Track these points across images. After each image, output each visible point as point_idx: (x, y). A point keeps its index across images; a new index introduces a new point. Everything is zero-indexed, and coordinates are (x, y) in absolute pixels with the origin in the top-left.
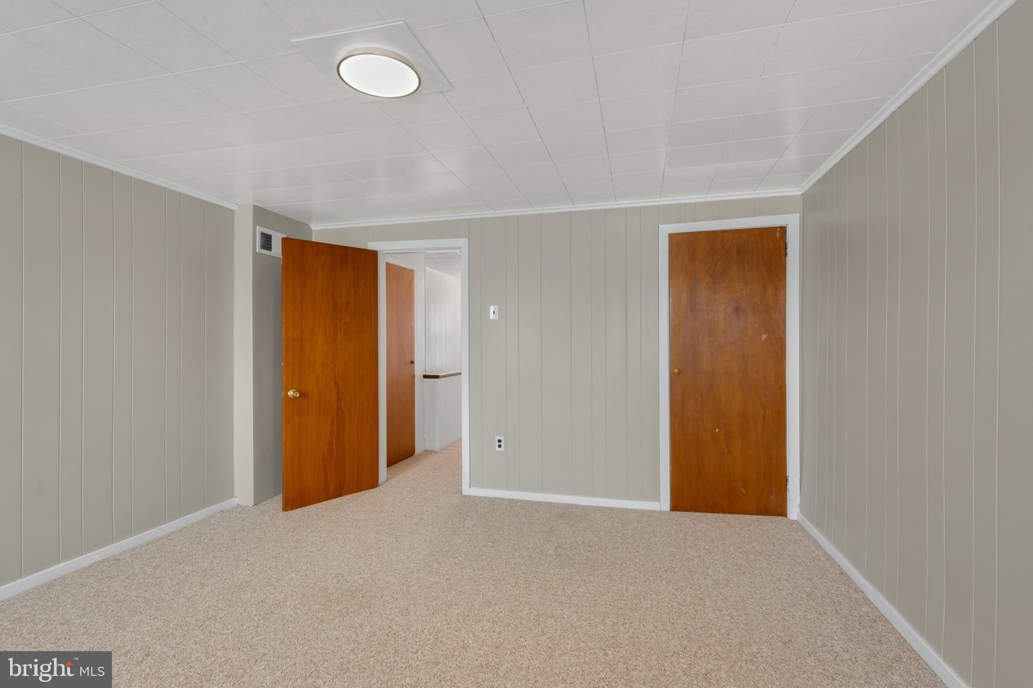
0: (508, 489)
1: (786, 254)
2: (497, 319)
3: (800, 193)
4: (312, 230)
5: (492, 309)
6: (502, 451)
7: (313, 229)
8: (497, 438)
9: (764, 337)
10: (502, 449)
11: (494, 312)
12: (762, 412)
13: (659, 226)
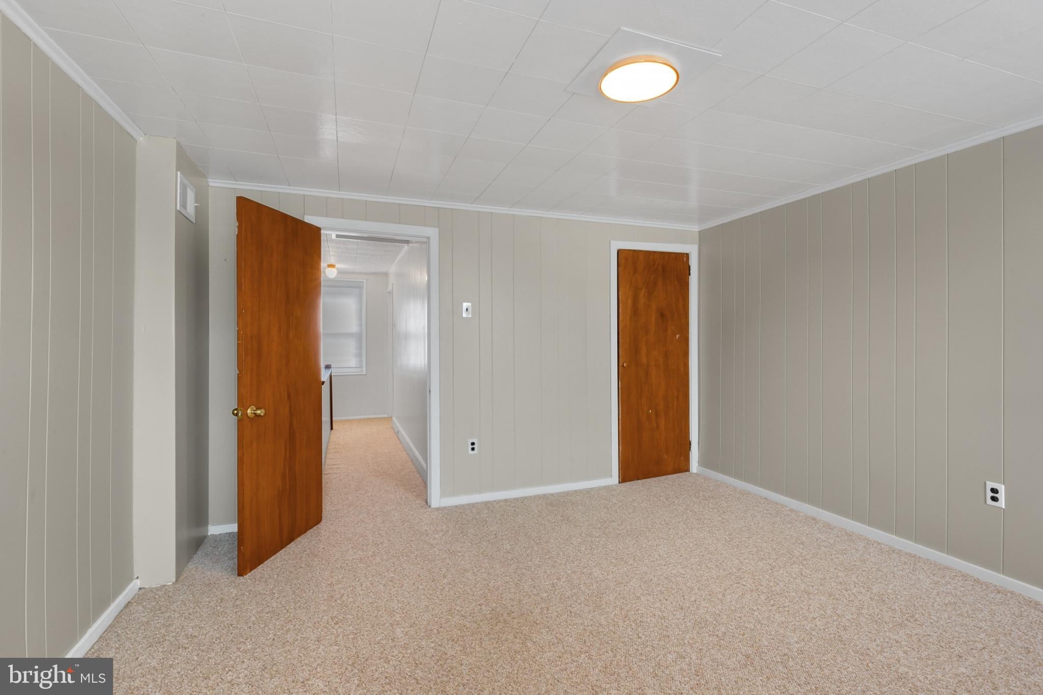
0: (480, 491)
1: (690, 274)
2: (470, 316)
3: (698, 230)
4: (209, 186)
5: (465, 305)
6: (476, 454)
7: (211, 184)
8: (470, 441)
9: (678, 336)
10: (475, 452)
11: (467, 309)
12: (676, 394)
13: (611, 242)
